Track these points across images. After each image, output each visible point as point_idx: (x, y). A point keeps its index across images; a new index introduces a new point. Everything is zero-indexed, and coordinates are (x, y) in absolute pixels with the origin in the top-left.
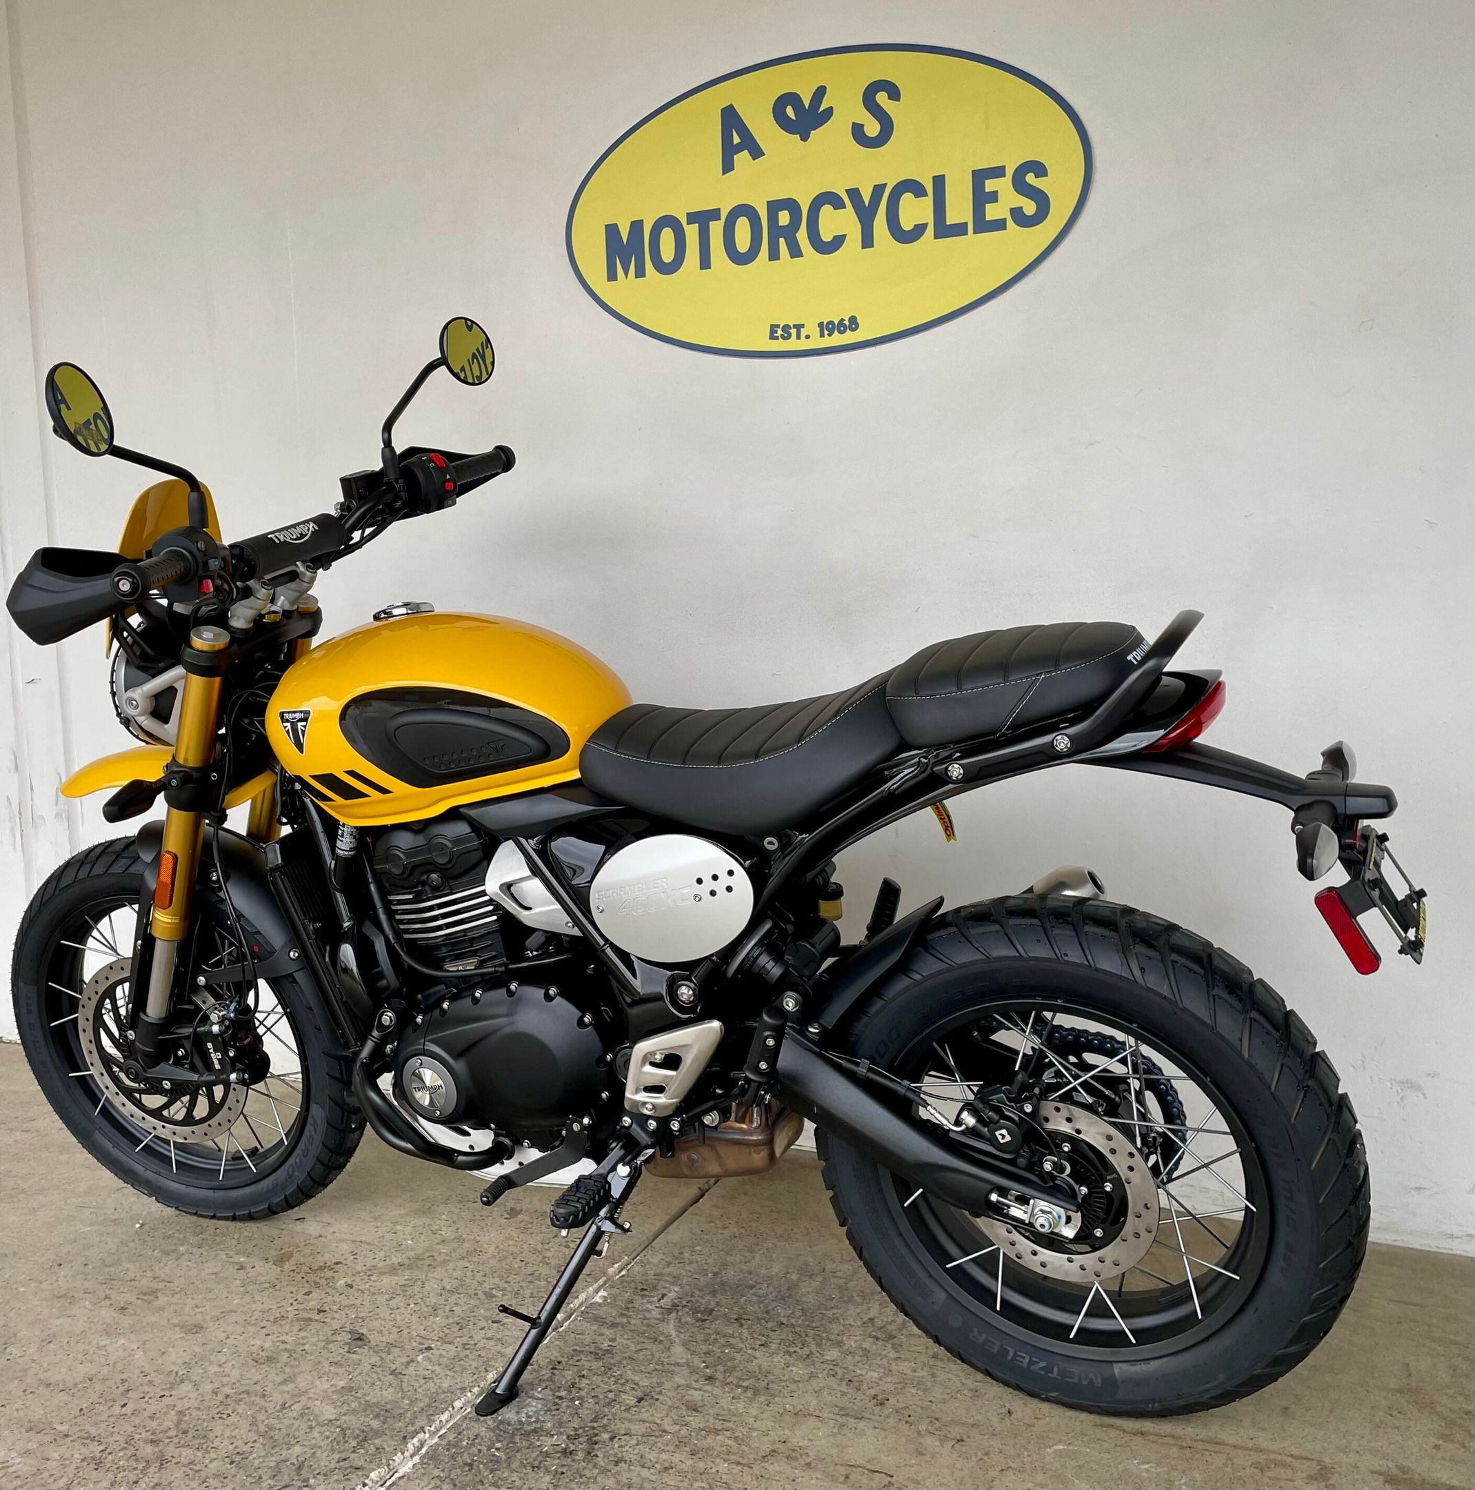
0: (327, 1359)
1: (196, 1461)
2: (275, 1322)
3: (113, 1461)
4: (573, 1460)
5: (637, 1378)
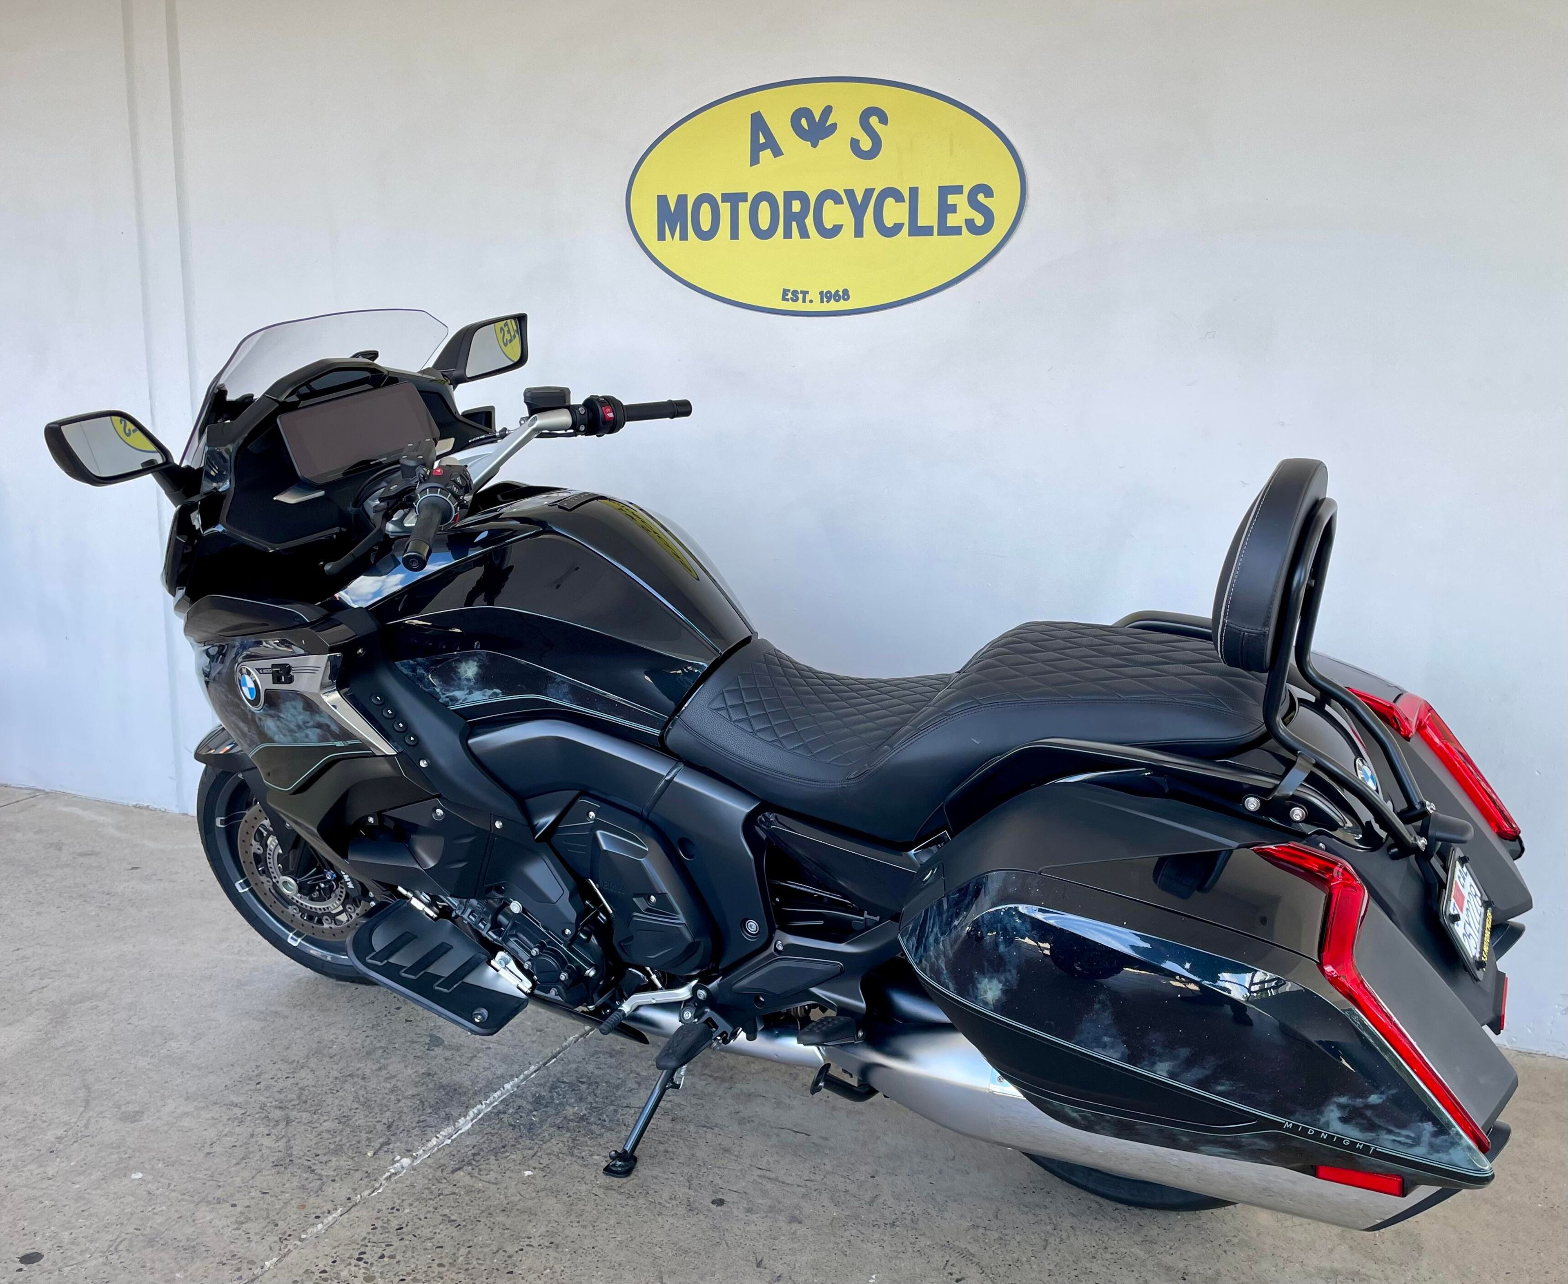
0: (412, 1054)
1: (314, 1121)
2: (373, 1028)
3: (251, 1120)
4: (588, 1123)
5: (638, 1070)
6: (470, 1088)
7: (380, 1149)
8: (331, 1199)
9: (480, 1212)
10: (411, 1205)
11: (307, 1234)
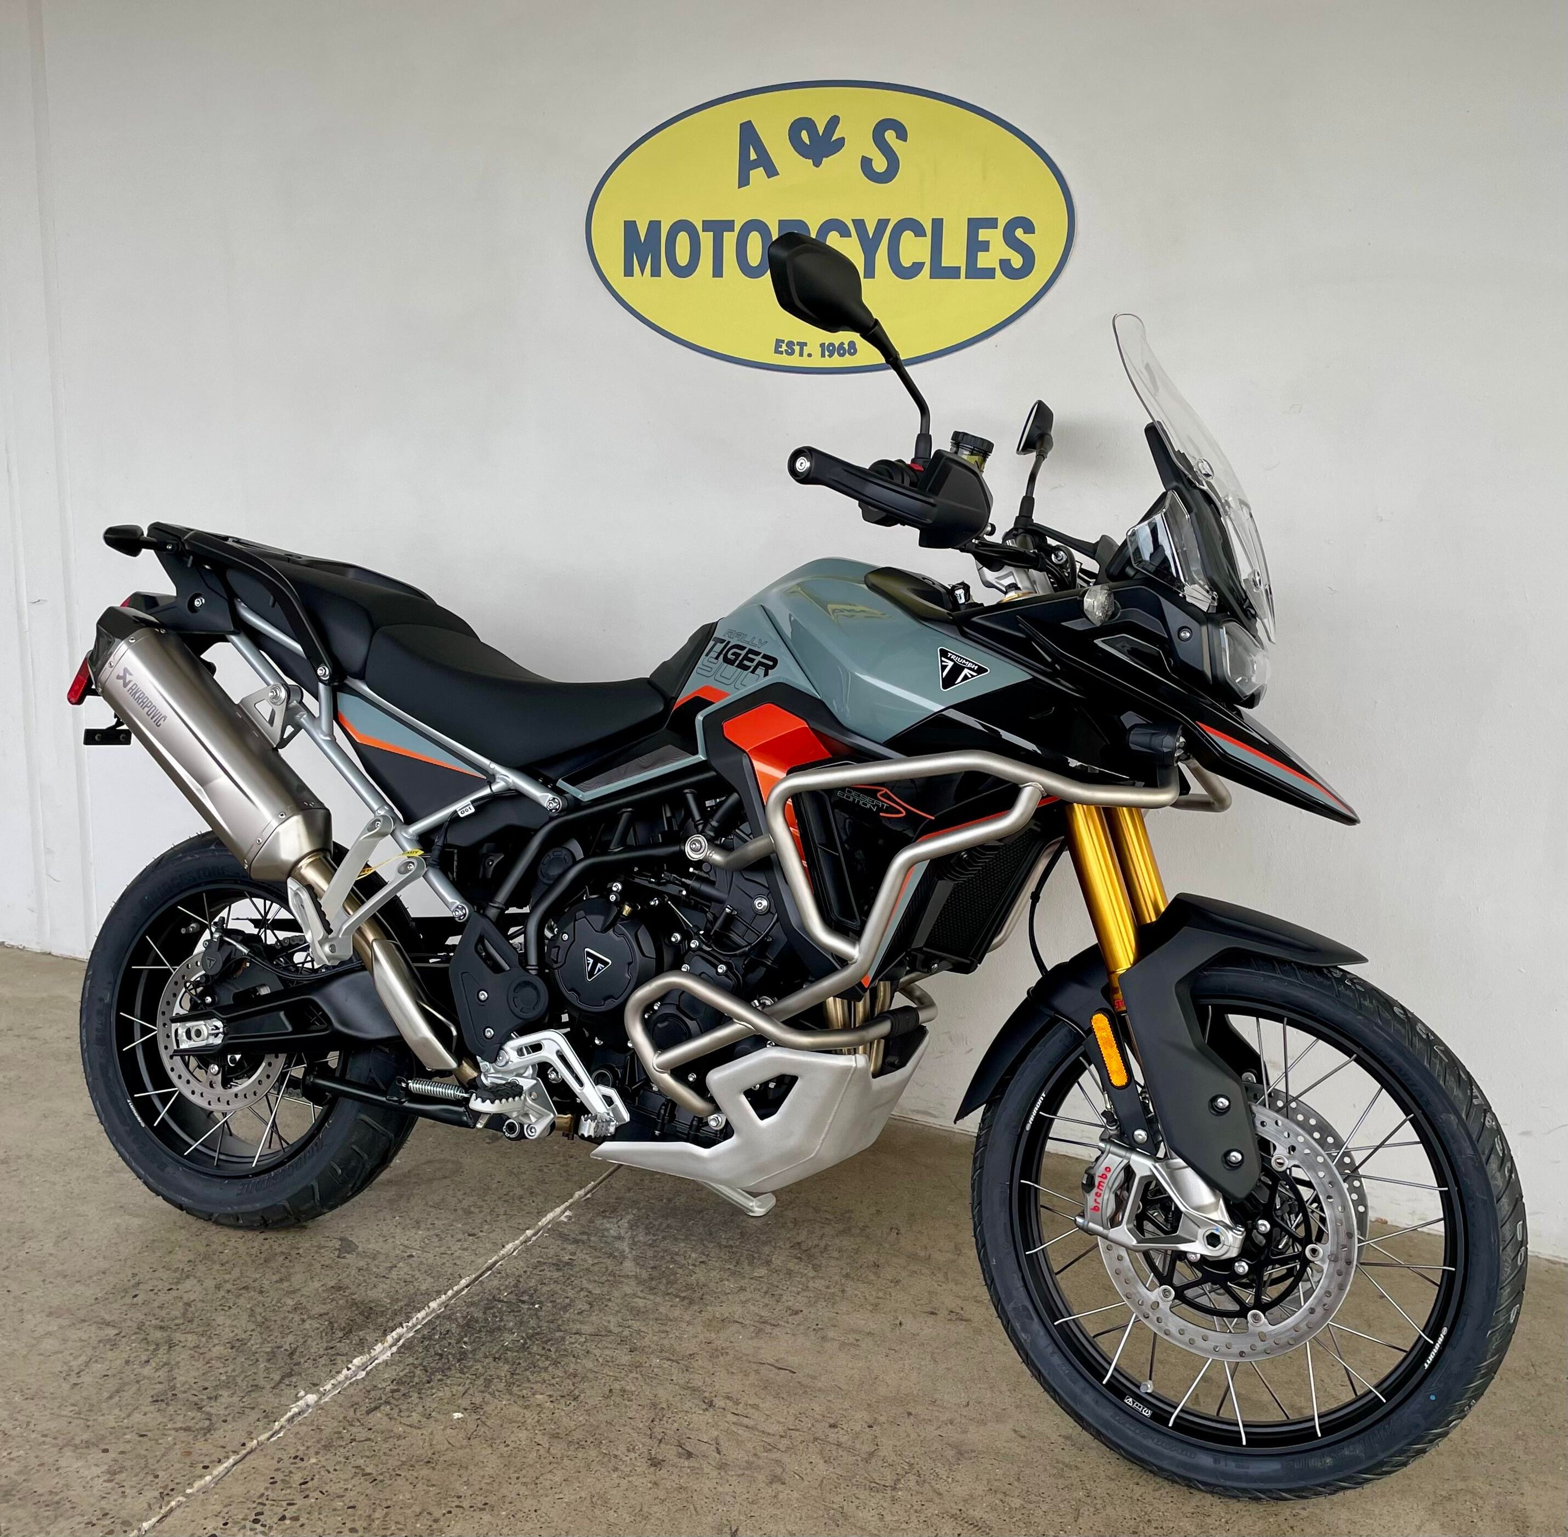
0: (319, 1262)
1: (202, 1345)
3: (126, 1344)
4: (530, 1353)
6: (388, 1306)
7: (280, 1382)
8: (221, 1444)
9: (400, 1463)
10: (317, 1453)
11: (192, 1487)
